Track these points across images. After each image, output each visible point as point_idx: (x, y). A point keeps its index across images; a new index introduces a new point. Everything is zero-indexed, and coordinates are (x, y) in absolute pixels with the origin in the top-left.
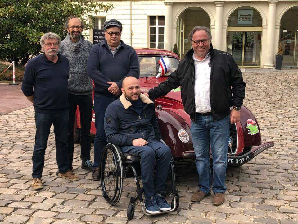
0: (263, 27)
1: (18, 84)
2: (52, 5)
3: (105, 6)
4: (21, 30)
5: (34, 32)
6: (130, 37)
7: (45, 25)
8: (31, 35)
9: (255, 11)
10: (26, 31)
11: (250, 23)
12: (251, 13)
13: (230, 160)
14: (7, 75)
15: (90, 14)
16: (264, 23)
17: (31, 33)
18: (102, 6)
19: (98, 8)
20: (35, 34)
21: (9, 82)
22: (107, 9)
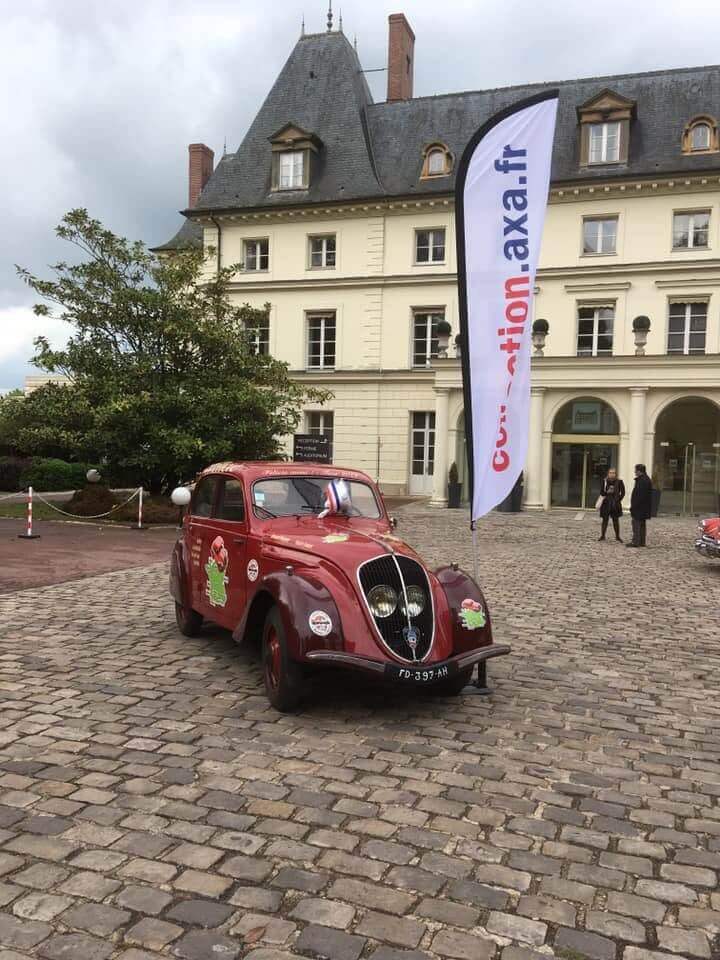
0: (622, 436)
1: (147, 528)
2: (219, 390)
3: (319, 394)
4: (164, 433)
5: (185, 438)
6: (376, 449)
7: (207, 426)
8: (179, 442)
9: (605, 406)
10: (171, 435)
11: (597, 427)
12: (597, 408)
13: (404, 673)
14: (131, 512)
15: (290, 407)
16: (623, 428)
17: (180, 439)
18: (311, 394)
19: (305, 397)
20: (186, 441)
21: (132, 524)
22: (323, 398)
